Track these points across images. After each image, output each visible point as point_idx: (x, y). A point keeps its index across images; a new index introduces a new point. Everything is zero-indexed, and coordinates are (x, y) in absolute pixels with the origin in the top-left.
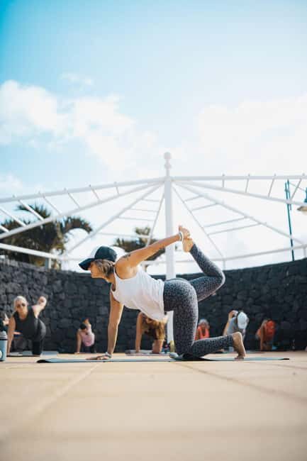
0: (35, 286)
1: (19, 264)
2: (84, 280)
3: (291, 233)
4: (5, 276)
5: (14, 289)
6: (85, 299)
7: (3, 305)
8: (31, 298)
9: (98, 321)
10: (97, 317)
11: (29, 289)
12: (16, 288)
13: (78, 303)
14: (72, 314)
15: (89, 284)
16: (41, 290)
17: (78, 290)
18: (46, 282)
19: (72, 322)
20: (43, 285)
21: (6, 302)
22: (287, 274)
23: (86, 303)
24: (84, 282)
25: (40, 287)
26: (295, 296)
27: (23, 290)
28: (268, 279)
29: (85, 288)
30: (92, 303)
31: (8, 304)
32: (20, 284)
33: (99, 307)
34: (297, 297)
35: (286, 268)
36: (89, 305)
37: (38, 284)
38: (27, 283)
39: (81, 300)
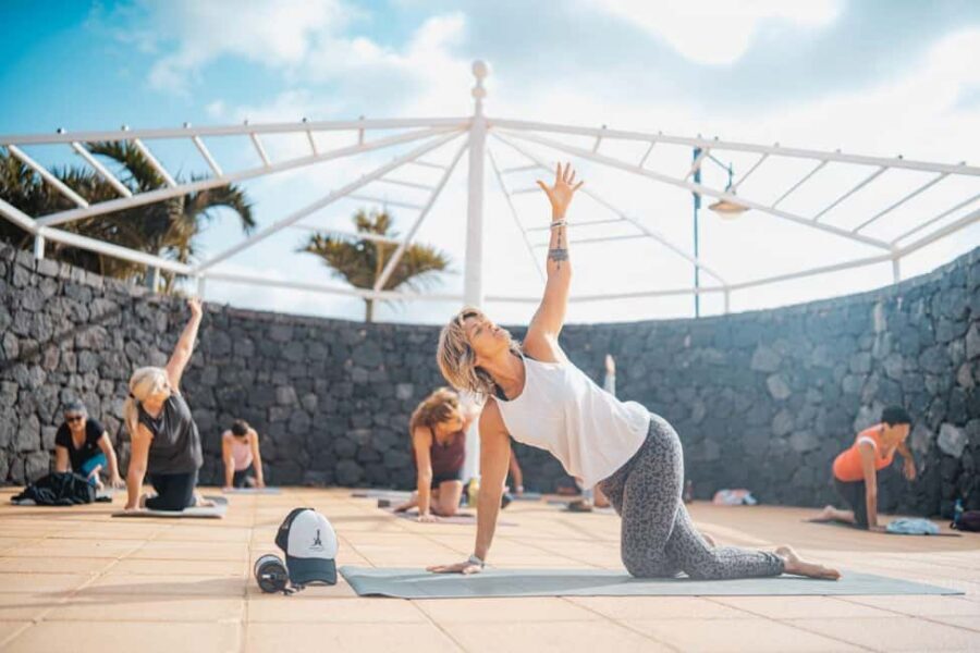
0: (140, 333)
1: (105, 283)
2: (249, 325)
3: (696, 254)
4: (73, 309)
5: (92, 340)
6: (247, 367)
7: (68, 374)
8: (130, 361)
9: (272, 419)
10: (272, 410)
11: (126, 340)
12: (97, 336)
13: (231, 377)
14: (217, 399)
15: (259, 335)
16: (151, 343)
17: (232, 348)
18: (162, 327)
19: (218, 417)
20: (156, 332)
21: (73, 368)
22: (687, 342)
23: (250, 375)
24: (248, 330)
25: (149, 336)
26: (698, 388)
27: (113, 342)
28: (644, 350)
29: (248, 342)
30: (263, 377)
31: (78, 372)
32: (106, 327)
33: (276, 386)
34: (704, 392)
35: (685, 330)
36: (256, 382)
37: (146, 331)
38: (121, 327)
39: (240, 369)
